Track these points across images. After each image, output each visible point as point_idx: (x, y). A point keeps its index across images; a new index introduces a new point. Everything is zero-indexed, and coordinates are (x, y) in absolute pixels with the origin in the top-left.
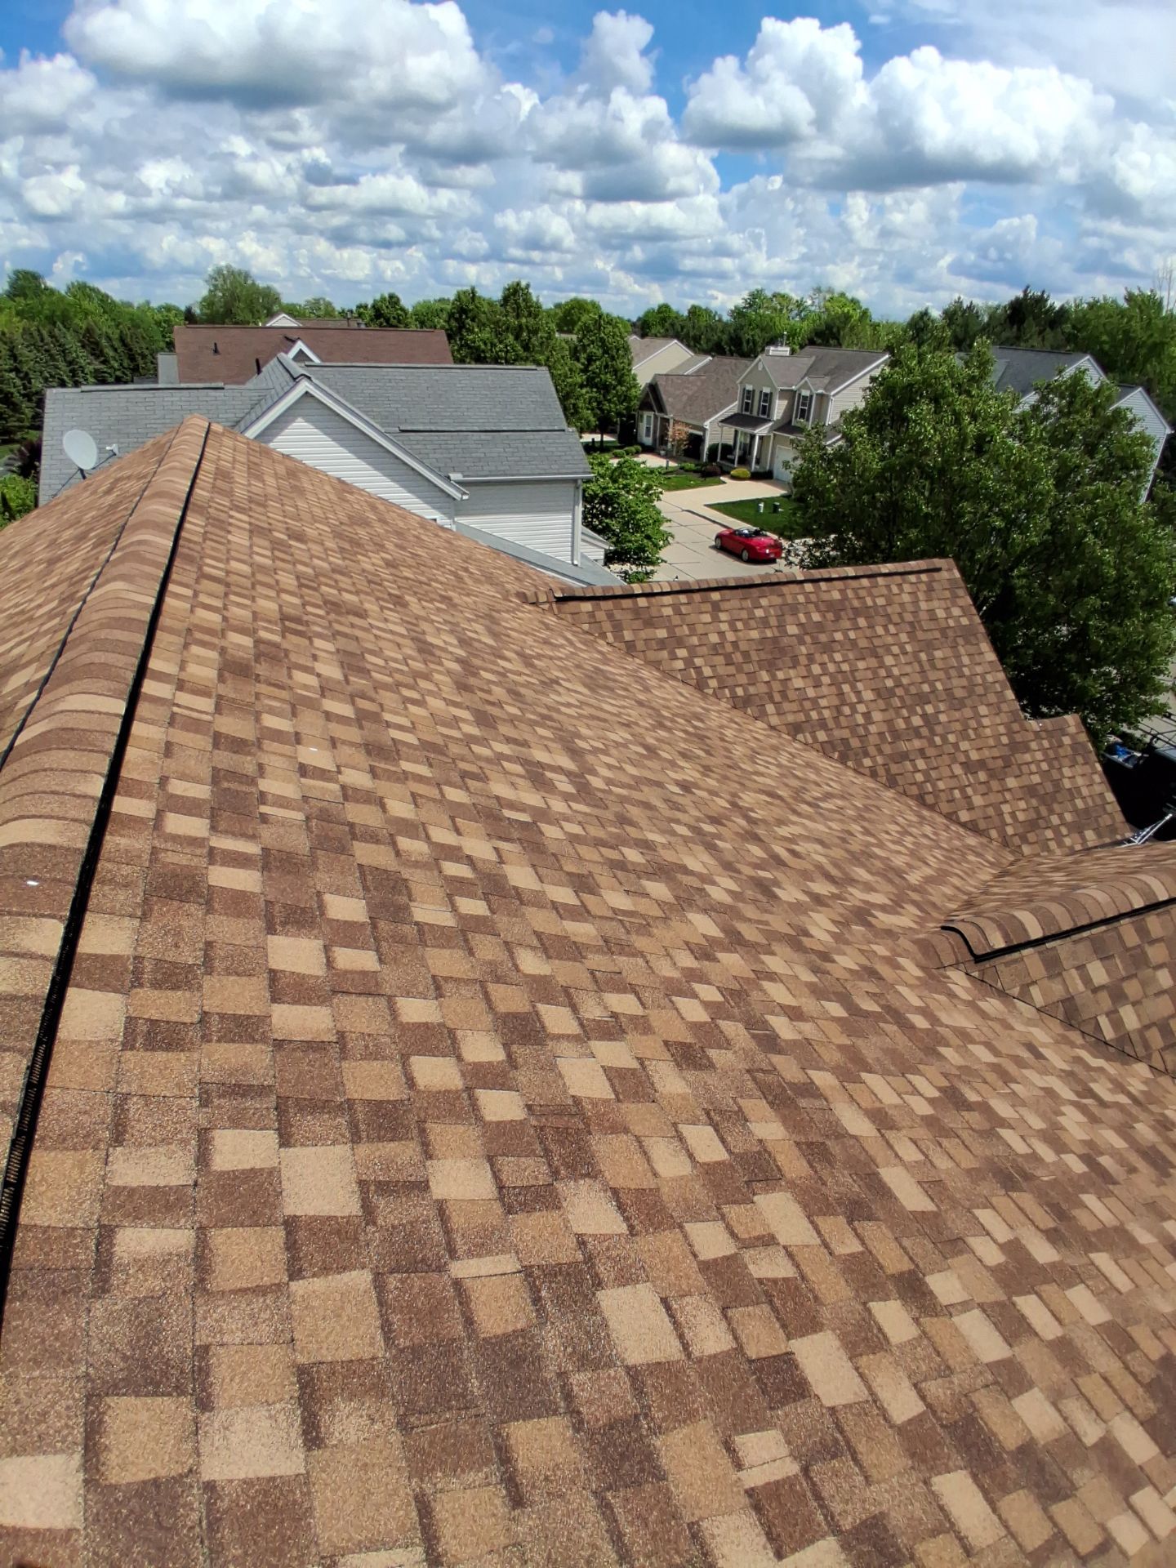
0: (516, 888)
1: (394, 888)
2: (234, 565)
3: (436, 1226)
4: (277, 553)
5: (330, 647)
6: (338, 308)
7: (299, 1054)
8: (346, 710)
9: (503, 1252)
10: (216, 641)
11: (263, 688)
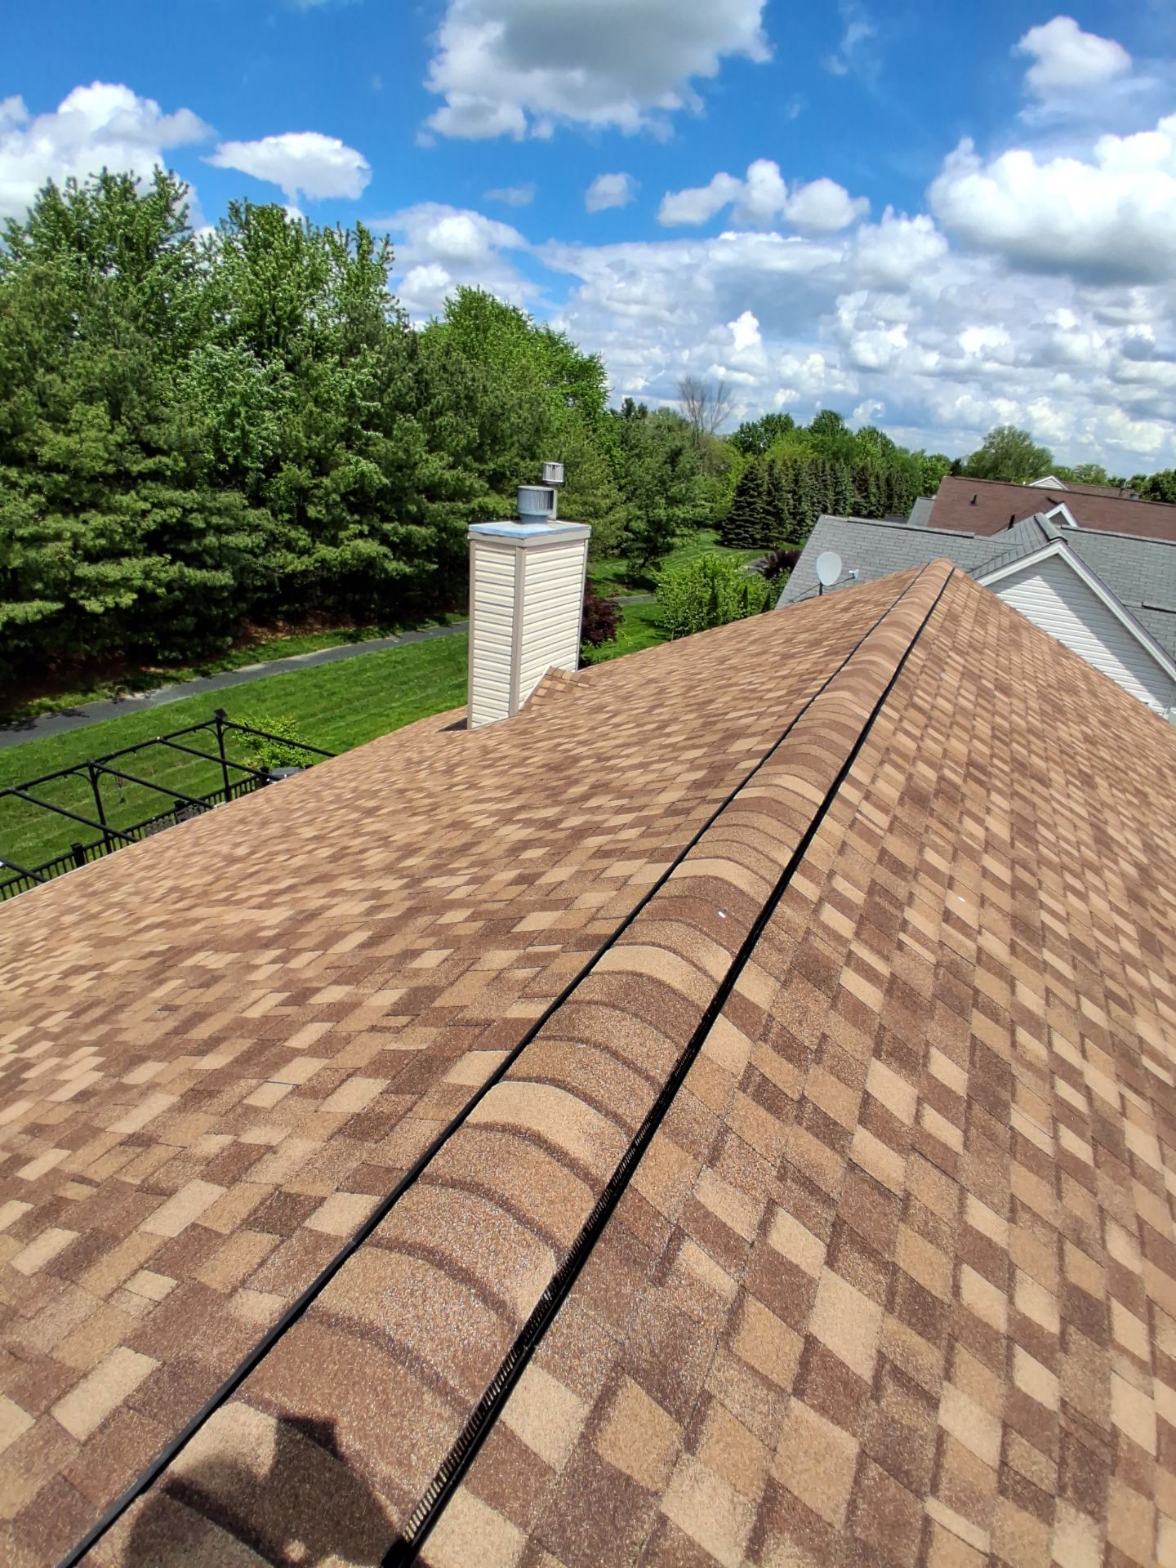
0: (1131, 1154)
1: (999, 1077)
2: (940, 701)
3: (930, 1451)
4: (981, 701)
5: (1005, 804)
6: (1110, 475)
7: (866, 1187)
8: (1004, 874)
9: (979, 1524)
10: (906, 766)
11: (934, 824)
